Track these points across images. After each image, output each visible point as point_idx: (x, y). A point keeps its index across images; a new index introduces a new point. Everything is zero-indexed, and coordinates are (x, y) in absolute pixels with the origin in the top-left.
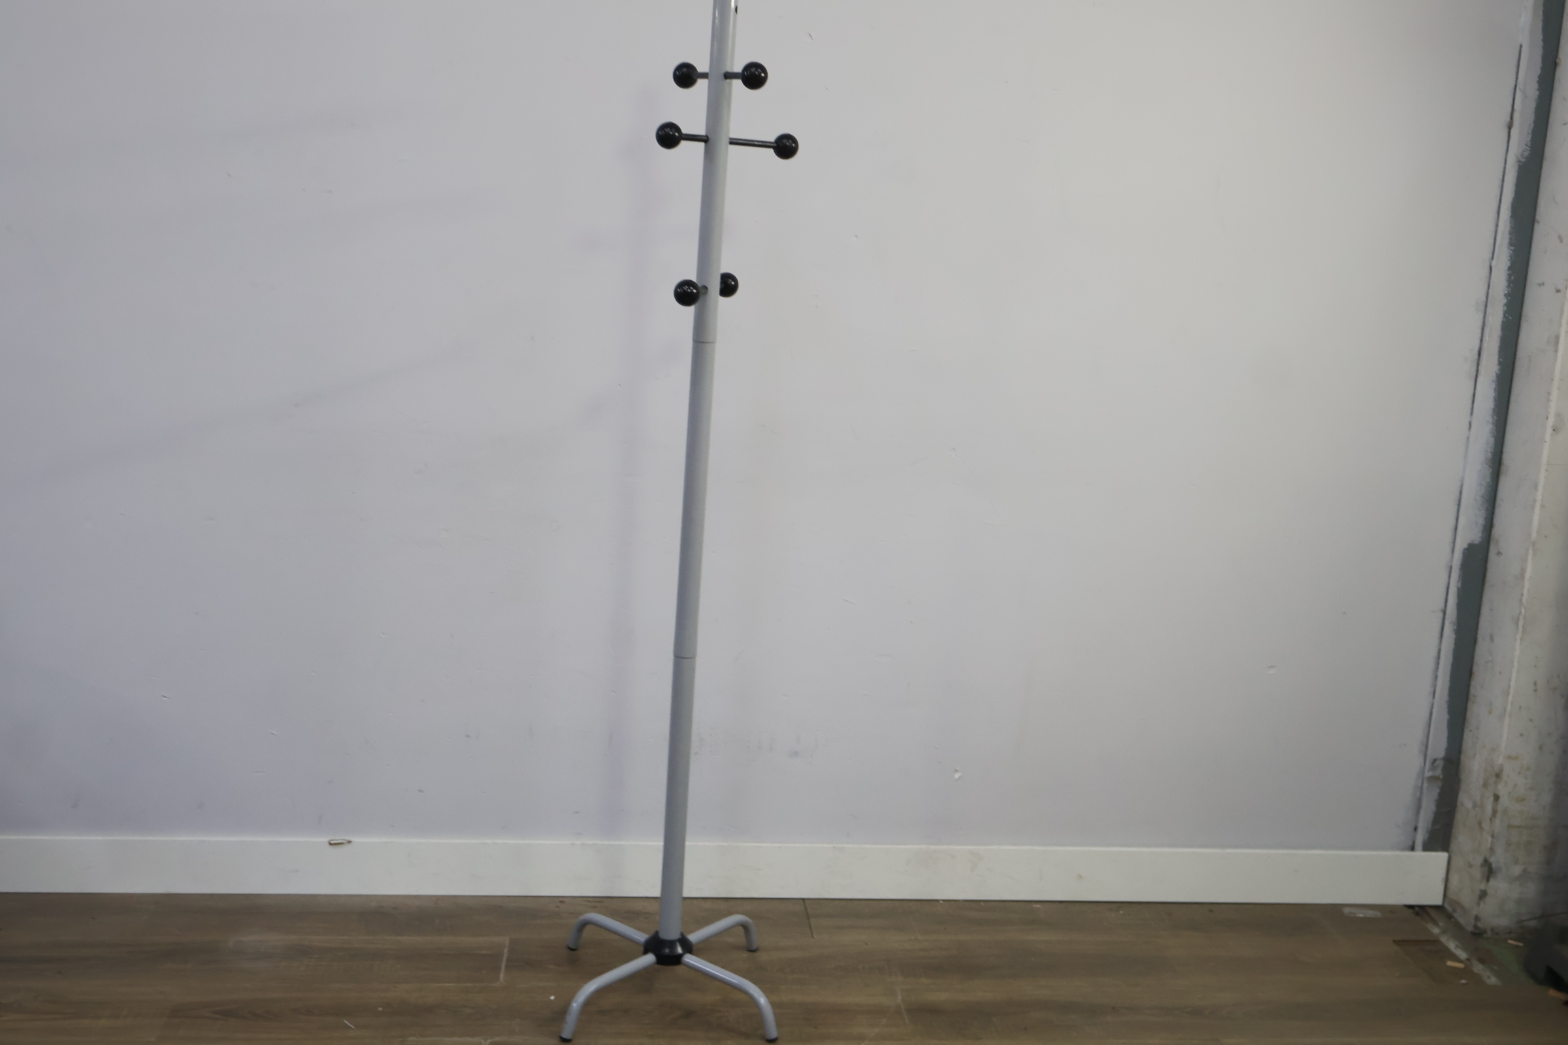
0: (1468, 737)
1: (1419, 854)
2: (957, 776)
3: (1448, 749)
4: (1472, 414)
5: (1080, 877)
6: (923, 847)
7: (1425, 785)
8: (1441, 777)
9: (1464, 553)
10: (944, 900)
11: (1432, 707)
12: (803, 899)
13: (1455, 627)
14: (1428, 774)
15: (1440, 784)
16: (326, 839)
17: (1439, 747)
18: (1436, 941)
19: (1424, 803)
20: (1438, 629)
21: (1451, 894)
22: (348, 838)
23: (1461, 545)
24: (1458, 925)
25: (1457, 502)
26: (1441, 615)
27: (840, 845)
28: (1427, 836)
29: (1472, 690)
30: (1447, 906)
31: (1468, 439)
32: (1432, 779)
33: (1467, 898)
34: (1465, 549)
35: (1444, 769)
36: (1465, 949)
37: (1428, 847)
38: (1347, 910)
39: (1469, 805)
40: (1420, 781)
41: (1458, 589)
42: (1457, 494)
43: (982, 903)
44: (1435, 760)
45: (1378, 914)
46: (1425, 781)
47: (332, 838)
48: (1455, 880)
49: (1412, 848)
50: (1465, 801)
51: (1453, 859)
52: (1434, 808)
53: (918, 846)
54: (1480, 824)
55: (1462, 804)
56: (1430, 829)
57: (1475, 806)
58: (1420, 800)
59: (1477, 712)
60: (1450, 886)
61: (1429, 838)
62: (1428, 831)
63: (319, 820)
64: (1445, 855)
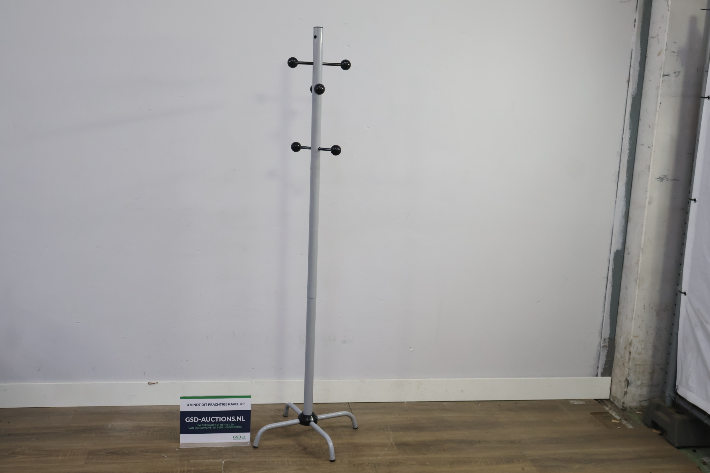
0: (618, 329)
1: (600, 378)
2: (411, 350)
3: (610, 334)
4: (616, 197)
5: (462, 391)
6: (398, 380)
7: (601, 349)
8: (608, 346)
9: (615, 254)
10: (406, 402)
11: (604, 317)
12: (348, 403)
13: (612, 284)
14: (602, 345)
15: (607, 348)
16: (148, 382)
17: (606, 333)
18: (607, 413)
19: (601, 357)
20: (605, 285)
21: (613, 394)
22: (157, 382)
23: (613, 250)
24: (616, 406)
25: (611, 233)
26: (606, 279)
27: (363, 380)
28: (603, 370)
29: (619, 310)
30: (611, 399)
31: (615, 207)
32: (604, 347)
33: (619, 395)
34: (615, 252)
35: (609, 343)
36: (619, 415)
37: (603, 375)
38: (571, 402)
39: (619, 357)
40: (599, 348)
41: (613, 268)
42: (612, 230)
43: (422, 403)
44: (605, 339)
45: (583, 403)
46: (601, 348)
47: (150, 382)
48: (614, 388)
49: (597, 376)
50: (617, 355)
51: (613, 379)
52: (605, 359)
53: (396, 380)
54: (624, 364)
55: (616, 357)
56: (604, 367)
57: (621, 357)
58: (599, 355)
59: (621, 318)
60: (613, 391)
61: (603, 371)
62: (603, 368)
63: (144, 374)
64: (610, 378)
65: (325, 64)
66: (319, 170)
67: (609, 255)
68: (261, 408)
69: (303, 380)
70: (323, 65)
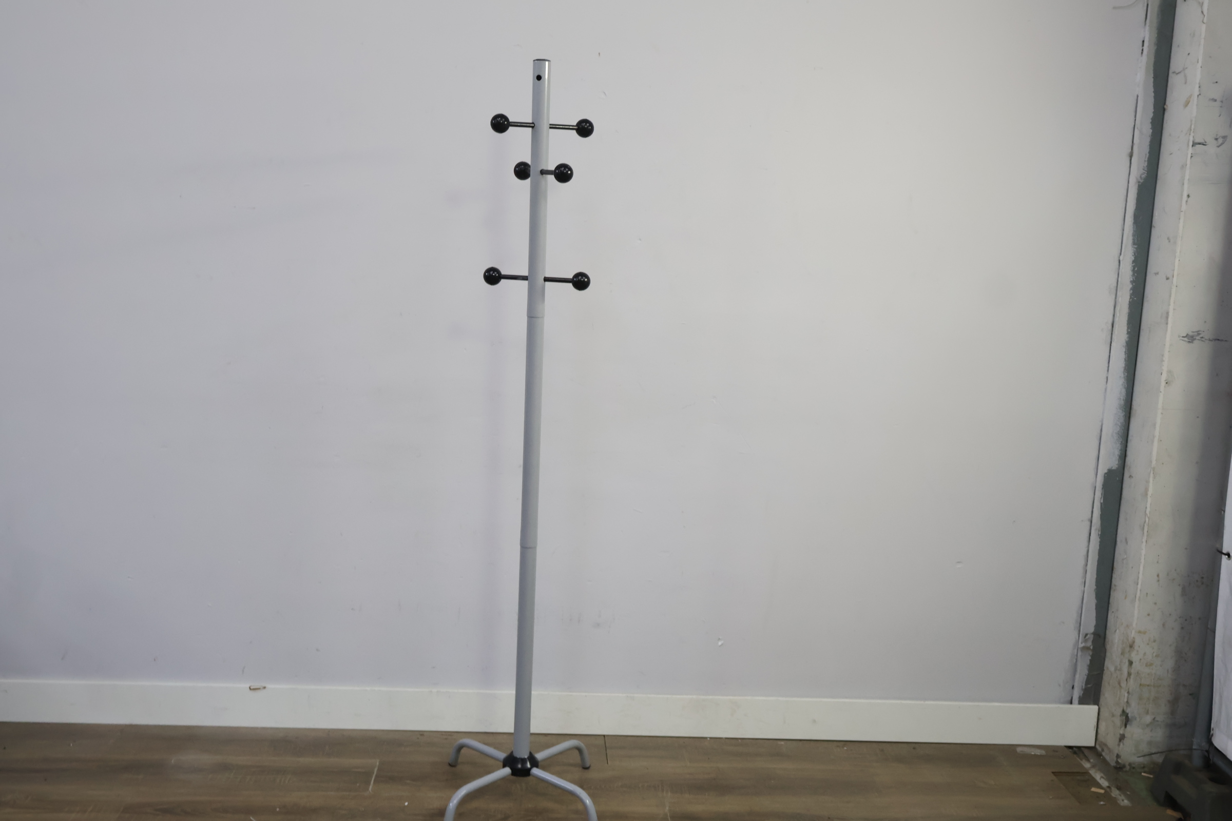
0: (1111, 616)
1: (1076, 706)
2: (720, 643)
3: (1096, 626)
4: (1108, 371)
5: (814, 721)
6: (695, 697)
7: (1080, 653)
8: (1091, 648)
9: (1105, 476)
10: (710, 738)
11: (1084, 593)
12: (604, 736)
13: (1100, 533)
14: (1081, 645)
15: (1091, 653)
16: (247, 686)
17: (1090, 625)
18: (1086, 773)
19: (1079, 669)
20: (1087, 535)
21: (1100, 739)
22: (264, 685)
23: (1102, 470)
24: (1104, 761)
25: (1099, 438)
26: (1089, 523)
27: (632, 695)
28: (1082, 692)
29: (1114, 581)
30: (1098, 747)
31: (1106, 389)
32: (1085, 649)
33: (1111, 740)
34: (1106, 473)
35: (1094, 642)
36: (1107, 779)
37: (1082, 701)
38: (1019, 749)
39: (1112, 669)
40: (1076, 651)
41: (1101, 503)
42: (1099, 432)
43: (740, 741)
44: (1086, 635)
45: (1045, 752)
46: (1079, 649)
47: (252, 685)
48: (1102, 727)
49: (1071, 703)
50: (1110, 666)
51: (1102, 710)
52: (1086, 672)
53: (691, 697)
54: (1119, 683)
55: (1108, 668)
56: (1084, 688)
57: (1116, 669)
58: (1076, 665)
59: (1117, 596)
60: (1100, 731)
61: (1083, 694)
62: (1082, 689)
63: (243, 671)
64: (1096, 707)
65: (553, 127)
66: (543, 317)
67: (1095, 478)
68: (446, 739)
69: (514, 692)
70: (550, 128)
